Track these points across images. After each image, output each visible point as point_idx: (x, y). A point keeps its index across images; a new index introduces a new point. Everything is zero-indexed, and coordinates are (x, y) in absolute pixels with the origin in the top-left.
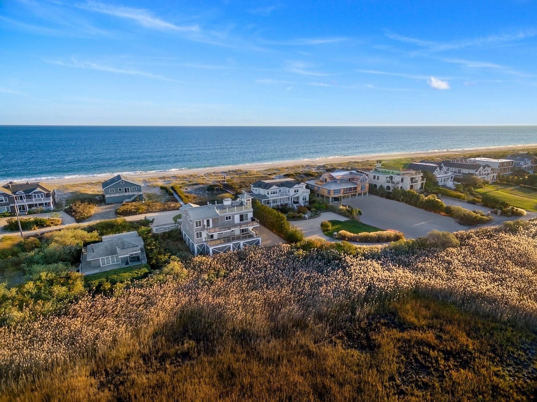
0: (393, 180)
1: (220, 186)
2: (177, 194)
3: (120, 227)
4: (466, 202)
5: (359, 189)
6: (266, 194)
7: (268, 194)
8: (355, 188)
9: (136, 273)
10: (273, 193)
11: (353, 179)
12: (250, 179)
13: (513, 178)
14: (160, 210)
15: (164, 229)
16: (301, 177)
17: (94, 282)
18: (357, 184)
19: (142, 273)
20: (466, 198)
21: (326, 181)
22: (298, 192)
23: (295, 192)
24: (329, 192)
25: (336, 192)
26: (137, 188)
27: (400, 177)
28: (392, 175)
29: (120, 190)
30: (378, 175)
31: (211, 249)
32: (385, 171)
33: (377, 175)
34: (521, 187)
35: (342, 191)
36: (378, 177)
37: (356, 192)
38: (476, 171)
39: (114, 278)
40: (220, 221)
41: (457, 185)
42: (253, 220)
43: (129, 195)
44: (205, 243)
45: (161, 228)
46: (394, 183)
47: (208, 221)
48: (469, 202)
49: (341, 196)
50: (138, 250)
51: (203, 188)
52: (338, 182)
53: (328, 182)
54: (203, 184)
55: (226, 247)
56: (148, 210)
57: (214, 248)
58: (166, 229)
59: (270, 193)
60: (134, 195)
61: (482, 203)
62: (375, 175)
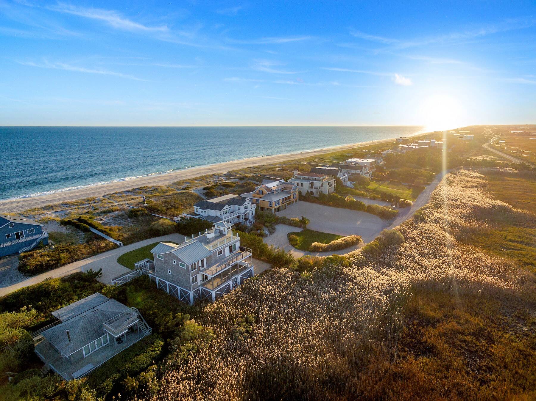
0: (314, 185)
1: (144, 211)
2: (96, 228)
3: (59, 292)
4: (368, 199)
5: (292, 197)
6: (219, 215)
7: (221, 215)
8: (289, 197)
9: (152, 351)
10: (225, 213)
11: (285, 188)
12: (172, 198)
13: (378, 174)
14: (88, 254)
15: (124, 280)
16: (221, 189)
17: (105, 384)
18: (290, 193)
19: (160, 348)
20: (368, 195)
21: (263, 194)
22: (247, 208)
23: (245, 209)
24: (271, 204)
25: (277, 202)
26: (36, 229)
27: (321, 182)
28: (313, 181)
29: (8, 236)
30: (302, 182)
31: (214, 293)
32: (305, 178)
33: (300, 183)
34: (391, 181)
35: (281, 201)
36: (302, 184)
37: (290, 201)
38: (361, 171)
39: (129, 367)
40: (213, 259)
41: (354, 185)
42: (242, 249)
43: (26, 241)
44: (200, 287)
45: (120, 280)
46: (317, 188)
47: (202, 261)
48: (371, 199)
49: (280, 207)
50: (136, 320)
51: (122, 215)
52: (275, 193)
53: (266, 194)
54: (117, 210)
55: (226, 286)
56: (72, 257)
57: (217, 291)
58: (126, 279)
59: (222, 214)
60: (34, 240)
61: (381, 199)
62: (298, 182)
